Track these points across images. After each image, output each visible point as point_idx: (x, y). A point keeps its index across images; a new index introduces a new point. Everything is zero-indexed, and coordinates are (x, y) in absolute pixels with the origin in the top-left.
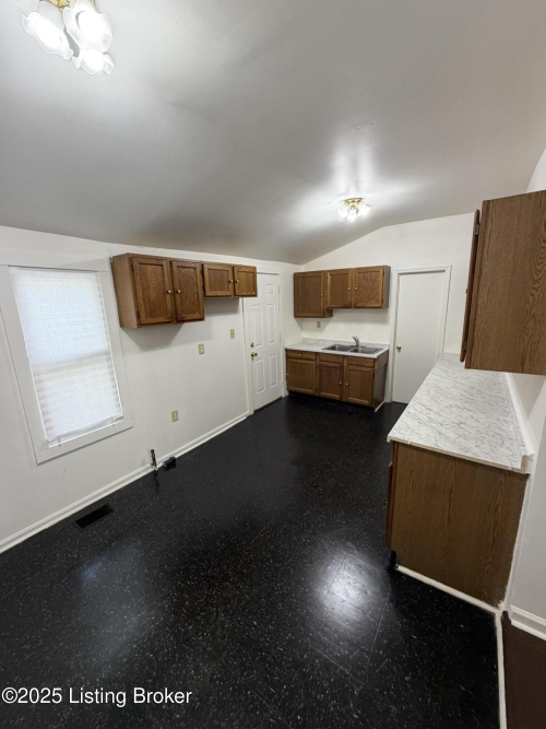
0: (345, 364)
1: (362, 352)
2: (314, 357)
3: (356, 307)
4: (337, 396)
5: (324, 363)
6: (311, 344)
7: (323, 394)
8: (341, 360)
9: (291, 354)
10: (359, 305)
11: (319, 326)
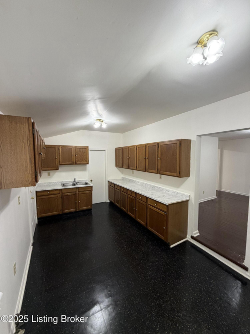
0: (77, 192)
1: (80, 185)
2: (58, 192)
3: (76, 164)
4: (74, 210)
5: (66, 194)
6: (54, 185)
7: (66, 211)
8: (75, 190)
9: (38, 194)
10: (78, 163)
11: (49, 175)
